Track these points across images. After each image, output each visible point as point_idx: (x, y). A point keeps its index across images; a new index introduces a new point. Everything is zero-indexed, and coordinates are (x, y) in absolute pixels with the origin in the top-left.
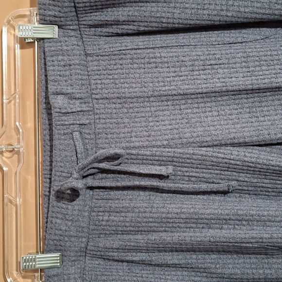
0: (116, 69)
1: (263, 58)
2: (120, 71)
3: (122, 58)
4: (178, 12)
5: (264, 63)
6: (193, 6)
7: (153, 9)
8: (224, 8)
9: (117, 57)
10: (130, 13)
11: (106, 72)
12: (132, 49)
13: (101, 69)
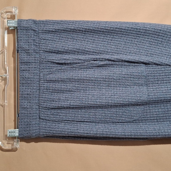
0: (55, 128)
1: (133, 131)
2: (57, 129)
3: (59, 124)
4: (91, 96)
5: (133, 134)
6: (98, 94)
7: (78, 95)
8: (113, 94)
9: (57, 122)
10: (67, 96)
11: (49, 129)
12: (65, 120)
13: (47, 127)
